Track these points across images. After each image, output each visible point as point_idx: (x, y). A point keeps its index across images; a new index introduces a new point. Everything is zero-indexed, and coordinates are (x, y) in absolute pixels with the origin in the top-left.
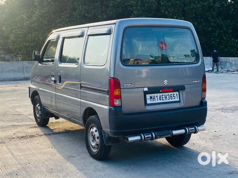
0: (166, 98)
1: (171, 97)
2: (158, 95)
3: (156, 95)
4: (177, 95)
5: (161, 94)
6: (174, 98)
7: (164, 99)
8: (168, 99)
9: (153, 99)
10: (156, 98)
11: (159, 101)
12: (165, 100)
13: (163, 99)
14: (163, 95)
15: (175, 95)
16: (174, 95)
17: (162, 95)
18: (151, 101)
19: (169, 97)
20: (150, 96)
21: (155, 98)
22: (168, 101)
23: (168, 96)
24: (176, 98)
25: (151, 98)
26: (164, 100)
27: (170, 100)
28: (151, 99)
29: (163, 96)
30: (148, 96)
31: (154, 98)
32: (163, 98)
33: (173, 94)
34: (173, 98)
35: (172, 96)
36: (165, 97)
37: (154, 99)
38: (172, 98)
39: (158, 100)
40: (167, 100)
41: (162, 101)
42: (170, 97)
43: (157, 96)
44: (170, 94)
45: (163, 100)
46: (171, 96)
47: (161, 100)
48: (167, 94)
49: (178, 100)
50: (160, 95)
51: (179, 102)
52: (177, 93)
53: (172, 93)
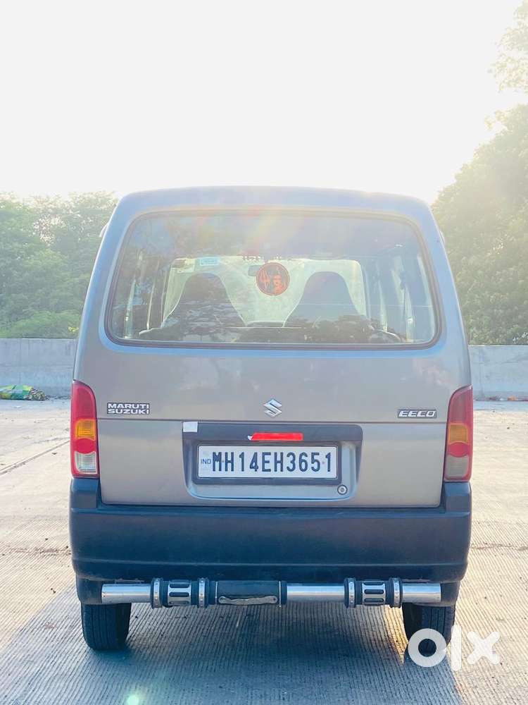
0: (279, 465)
1: (303, 464)
2: (249, 451)
3: (237, 450)
4: (328, 456)
5: (260, 450)
6: (316, 467)
7: (270, 466)
8: (288, 468)
9: (227, 462)
10: (237, 461)
11: (249, 473)
12: (276, 471)
13: (267, 466)
14: (270, 454)
15: (321, 458)
16: (316, 457)
17: (264, 454)
18: (214, 470)
19: (293, 462)
20: (214, 453)
21: (232, 462)
22: (286, 474)
23: (291, 457)
24: (324, 467)
25: (217, 457)
26: (269, 470)
27: (297, 474)
28: (217, 464)
29: (267, 458)
30: (205, 452)
31: (229, 459)
32: (268, 462)
33: (313, 454)
34: (310, 465)
35: (309, 459)
36: (276, 462)
37: (229, 465)
38: (303, 467)
39: (243, 470)
40: (282, 470)
41: (260, 474)
42: (297, 462)
43: (242, 456)
44: (297, 450)
45: (264, 470)
46: (303, 458)
47: (256, 468)
48: (286, 450)
49: (333, 474)
50: (256, 454)
51: (336, 482)
52: (333, 450)
53: (309, 450)
